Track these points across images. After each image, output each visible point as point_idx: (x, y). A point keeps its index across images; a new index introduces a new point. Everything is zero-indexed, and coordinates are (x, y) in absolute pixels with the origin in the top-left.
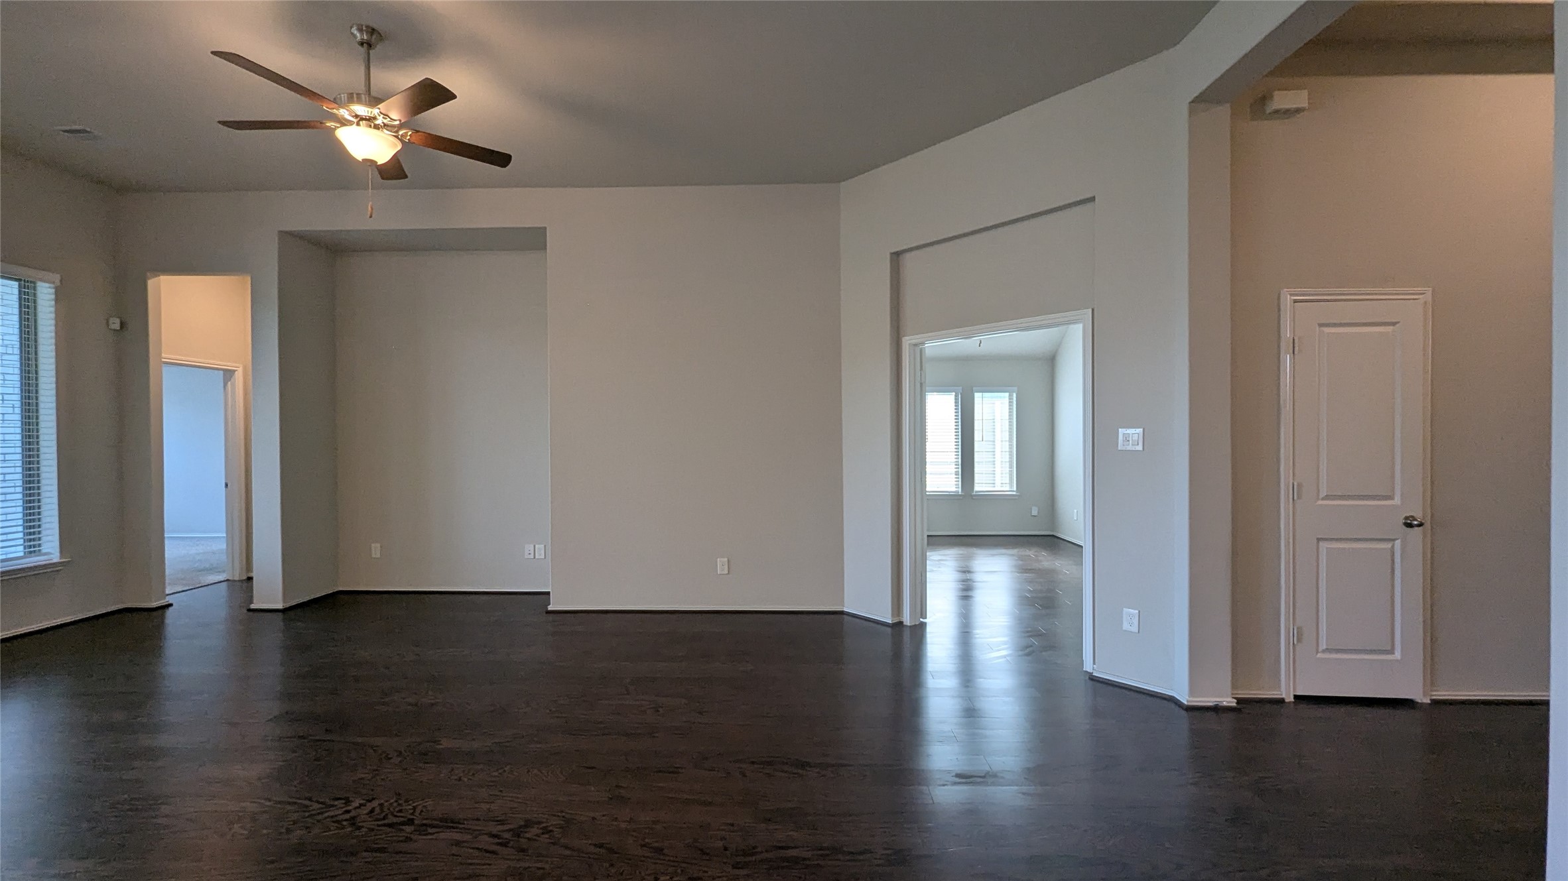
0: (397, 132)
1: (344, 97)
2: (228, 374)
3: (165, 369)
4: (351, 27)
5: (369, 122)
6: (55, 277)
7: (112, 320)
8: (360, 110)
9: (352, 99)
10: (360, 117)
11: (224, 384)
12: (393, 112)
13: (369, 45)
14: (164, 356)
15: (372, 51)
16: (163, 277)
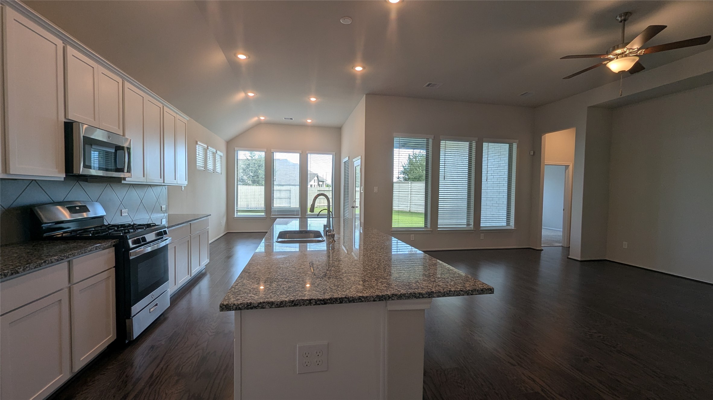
0: (636, 53)
1: (611, 49)
2: (567, 167)
3: (546, 167)
4: (617, 17)
5: (623, 55)
6: (518, 141)
7: (531, 152)
8: (619, 51)
9: (614, 49)
10: (619, 55)
11: (566, 171)
12: (636, 45)
13: (625, 20)
14: (545, 162)
15: (626, 22)
16: (546, 134)
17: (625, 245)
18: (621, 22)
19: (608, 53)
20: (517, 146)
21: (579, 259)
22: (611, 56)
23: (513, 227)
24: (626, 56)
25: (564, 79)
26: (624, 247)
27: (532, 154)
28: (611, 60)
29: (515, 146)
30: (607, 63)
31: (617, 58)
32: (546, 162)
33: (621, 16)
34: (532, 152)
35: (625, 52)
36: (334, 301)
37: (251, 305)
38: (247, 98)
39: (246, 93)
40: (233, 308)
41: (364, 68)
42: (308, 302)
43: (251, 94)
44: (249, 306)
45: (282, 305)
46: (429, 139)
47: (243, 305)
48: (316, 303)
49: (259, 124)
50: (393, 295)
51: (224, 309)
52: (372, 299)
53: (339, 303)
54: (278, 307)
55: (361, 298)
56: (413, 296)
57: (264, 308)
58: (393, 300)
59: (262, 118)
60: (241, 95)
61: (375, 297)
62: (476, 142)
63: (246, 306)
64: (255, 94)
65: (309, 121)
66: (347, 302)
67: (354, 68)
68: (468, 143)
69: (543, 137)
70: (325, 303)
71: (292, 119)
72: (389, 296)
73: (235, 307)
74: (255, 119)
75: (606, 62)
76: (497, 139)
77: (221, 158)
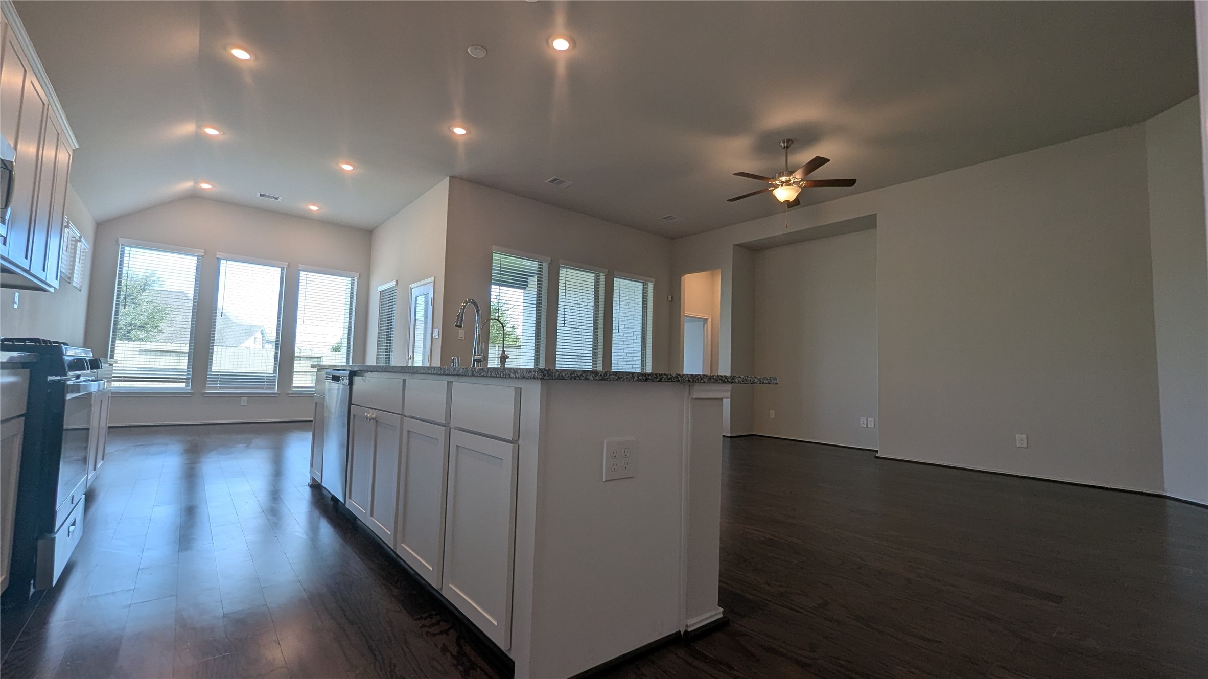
0: (799, 184)
1: (777, 175)
3: (686, 319)
4: (780, 142)
5: (788, 183)
6: (654, 280)
7: (669, 297)
8: (784, 179)
9: (781, 175)
10: (784, 182)
11: (704, 326)
12: (798, 175)
13: (787, 147)
14: (685, 312)
15: (789, 150)
16: (686, 275)
17: (772, 414)
18: (784, 148)
19: (775, 179)
20: (654, 287)
21: (729, 435)
22: (778, 182)
24: (790, 185)
25: (728, 200)
26: (771, 417)
27: (670, 299)
28: (776, 186)
29: (650, 286)
30: (774, 190)
31: (782, 186)
32: (687, 313)
33: (784, 142)
34: (670, 297)
35: (790, 181)
36: (655, 378)
37: (574, 373)
38: (199, 140)
39: (199, 127)
40: (555, 376)
41: (470, 131)
42: (631, 375)
43: (211, 132)
45: (606, 377)
46: (542, 262)
47: (566, 373)
48: (638, 377)
49: (194, 198)
50: (704, 375)
51: (545, 376)
52: (687, 379)
53: (658, 381)
54: (602, 380)
55: (678, 376)
56: (720, 379)
58: (704, 382)
59: (205, 186)
60: (188, 128)
61: (689, 376)
62: (606, 275)
63: (569, 374)
64: (222, 133)
65: (314, 208)
66: (667, 380)
67: (450, 129)
68: (594, 275)
69: (682, 278)
70: (646, 380)
71: (277, 198)
72: (701, 377)
73: (557, 374)
74: (188, 185)
75: (770, 189)
76: (631, 274)
77: (84, 254)
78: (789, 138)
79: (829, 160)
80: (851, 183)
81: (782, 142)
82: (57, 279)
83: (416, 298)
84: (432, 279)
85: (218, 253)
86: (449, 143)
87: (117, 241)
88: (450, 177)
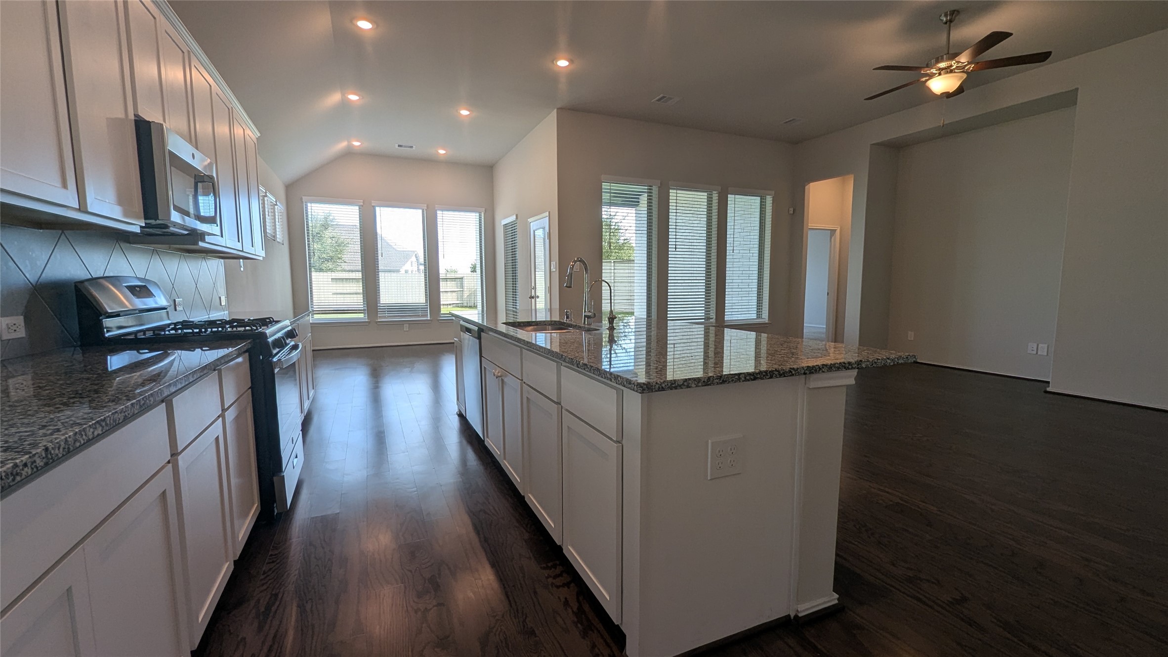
0: (964, 68)
1: (933, 61)
2: (833, 232)
3: (810, 232)
4: (941, 16)
5: (949, 70)
6: (773, 192)
7: (790, 209)
8: (942, 65)
9: (938, 60)
10: (943, 69)
11: (831, 238)
12: (964, 58)
13: (951, 21)
14: (809, 225)
15: (952, 24)
16: (811, 184)
18: (946, 23)
19: (928, 66)
20: (773, 200)
22: (934, 71)
23: (767, 321)
24: (951, 71)
25: (865, 99)
27: (792, 212)
28: (931, 76)
29: (769, 200)
30: (927, 81)
31: (940, 74)
32: (811, 225)
33: (946, 15)
34: (792, 209)
35: (951, 66)
36: (764, 376)
37: (675, 383)
38: (345, 105)
39: (343, 95)
40: (655, 388)
41: (571, 61)
42: (737, 377)
43: (353, 97)
44: (673, 384)
45: (709, 383)
46: (652, 187)
47: (666, 384)
48: (745, 378)
49: (349, 154)
50: (823, 365)
51: (645, 390)
52: (803, 372)
53: (769, 378)
54: (705, 385)
55: (792, 370)
56: (842, 366)
57: (690, 387)
58: (823, 372)
59: (357, 144)
60: (335, 98)
61: (805, 369)
62: (719, 192)
63: (669, 384)
64: (361, 98)
65: (442, 152)
66: (778, 376)
67: (554, 62)
68: (706, 194)
69: (806, 187)
70: (755, 379)
71: (412, 147)
72: (819, 368)
73: (657, 386)
74: (343, 145)
75: (924, 79)
76: (745, 190)
77: (281, 214)
78: (953, 9)
79: (1011, 34)
80: (1042, 57)
81: (943, 15)
82: (263, 250)
83: (534, 231)
84: (547, 214)
85: (373, 202)
86: (553, 77)
87: (301, 199)
88: (558, 109)
